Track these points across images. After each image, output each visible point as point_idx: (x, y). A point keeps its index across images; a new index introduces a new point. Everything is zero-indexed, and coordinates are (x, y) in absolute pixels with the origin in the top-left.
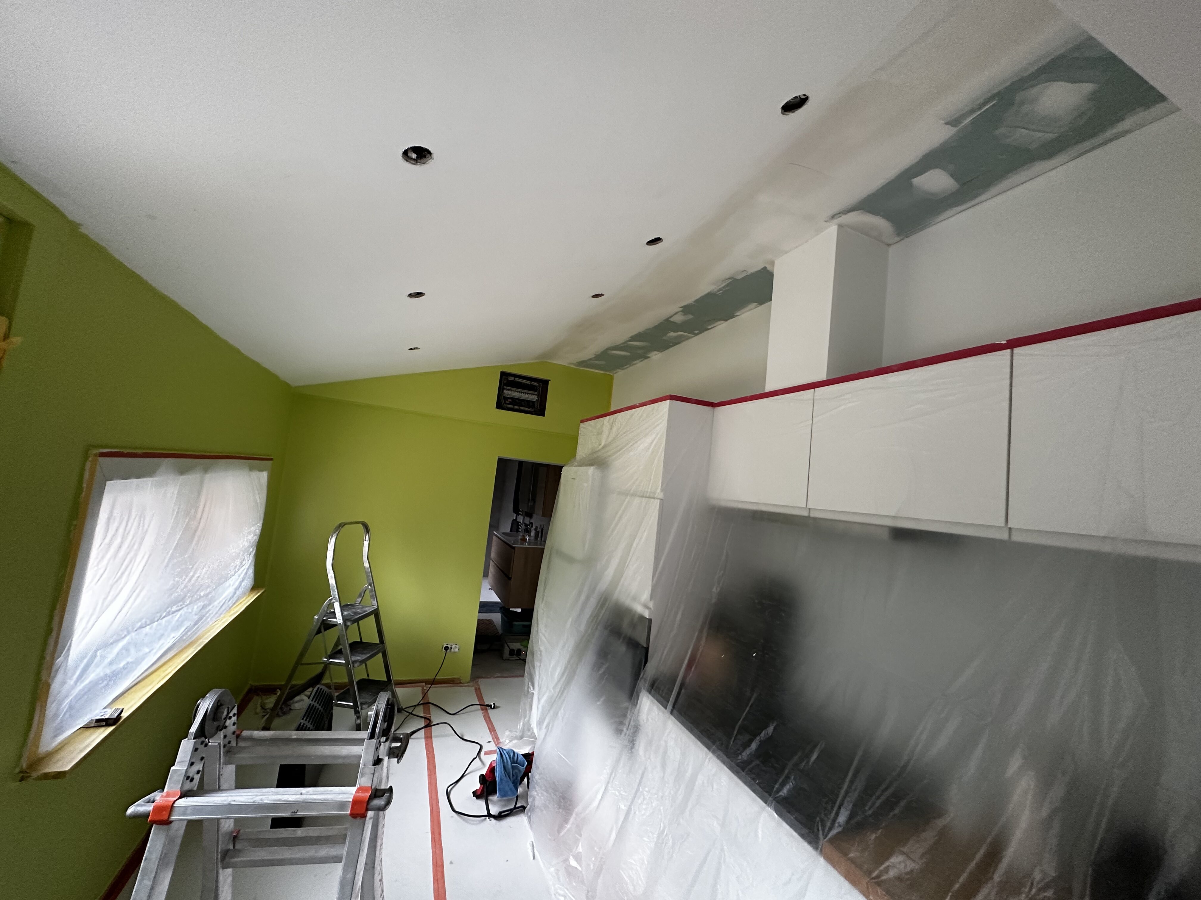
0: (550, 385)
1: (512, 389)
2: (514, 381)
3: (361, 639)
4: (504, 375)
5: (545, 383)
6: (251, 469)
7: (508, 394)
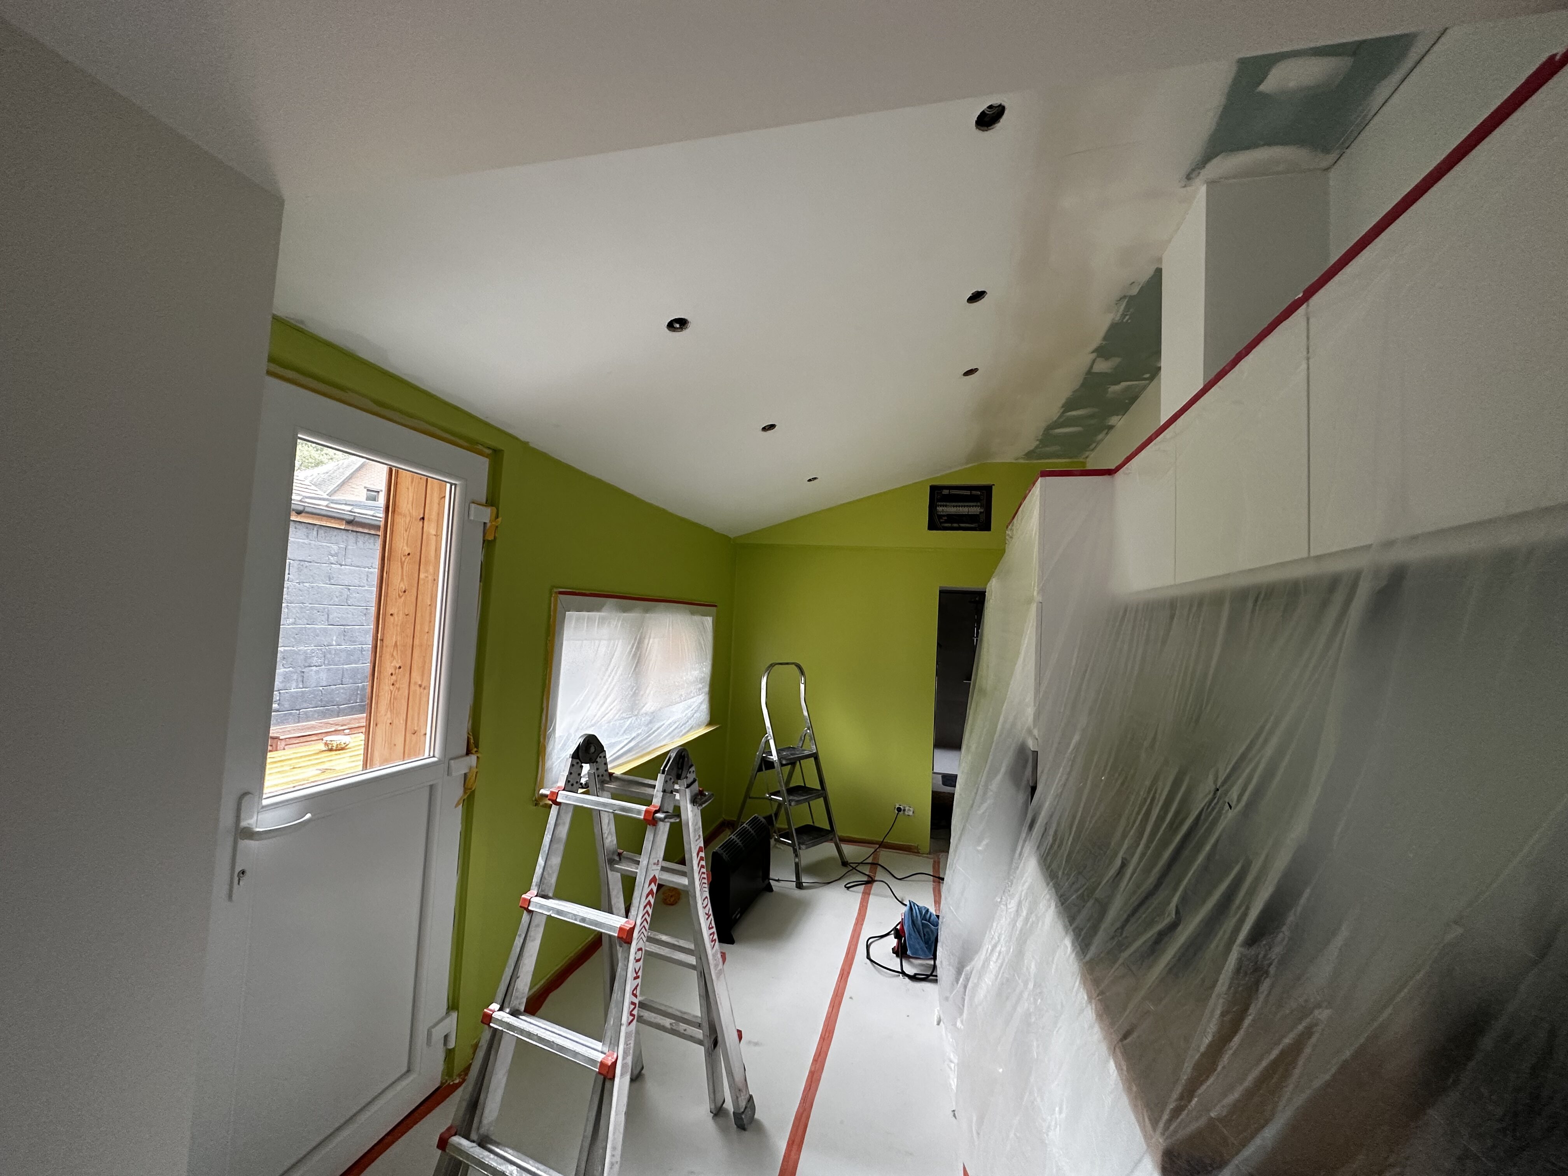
0: (995, 491)
1: (948, 504)
2: (949, 495)
3: (805, 784)
4: (933, 489)
5: (987, 490)
6: (693, 613)
7: (943, 511)
